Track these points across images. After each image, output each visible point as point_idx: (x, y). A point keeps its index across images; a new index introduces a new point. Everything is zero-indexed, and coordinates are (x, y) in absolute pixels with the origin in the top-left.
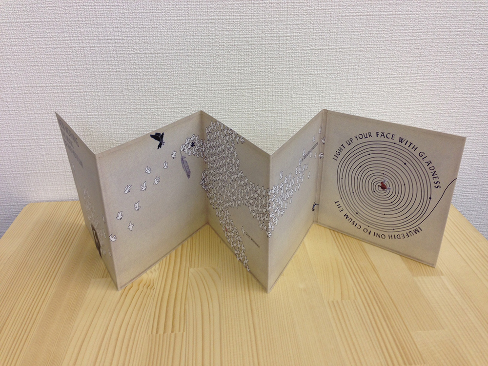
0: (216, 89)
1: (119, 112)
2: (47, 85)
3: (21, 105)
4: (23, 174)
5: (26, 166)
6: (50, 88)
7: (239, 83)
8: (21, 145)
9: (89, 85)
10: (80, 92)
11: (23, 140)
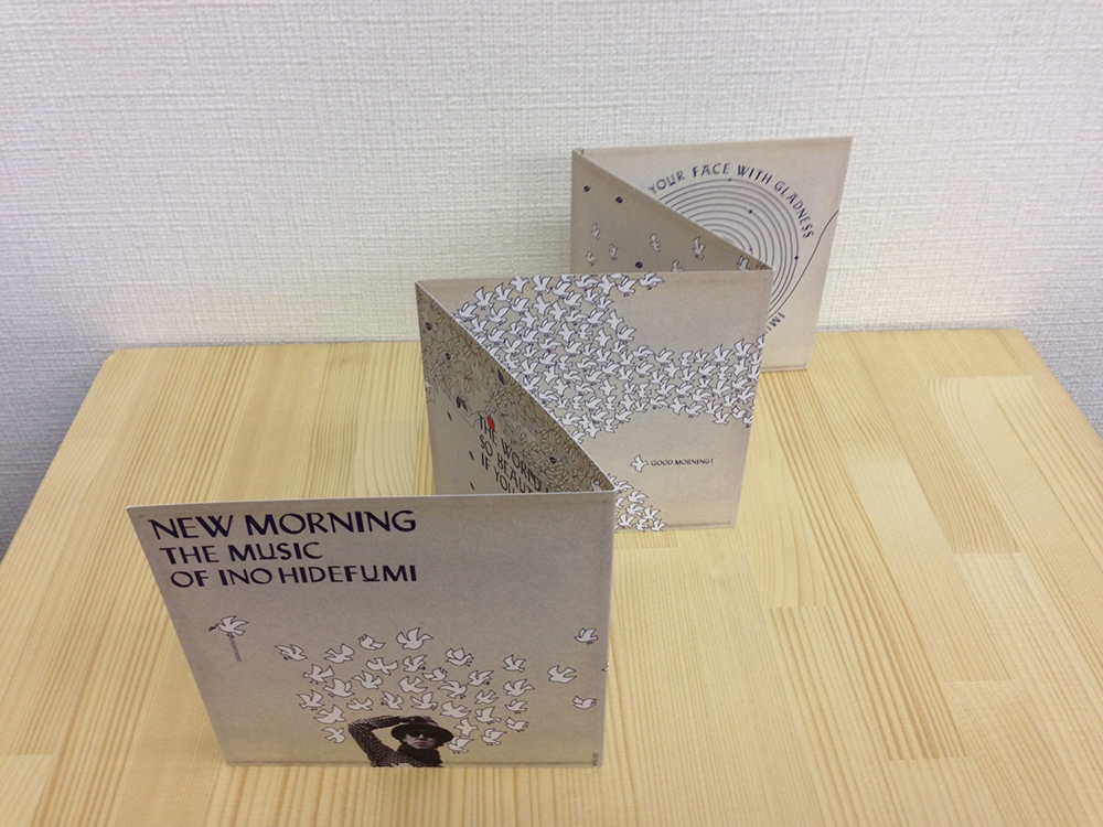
0: (532, 106)
1: (307, 156)
2: (141, 93)
3: (83, 137)
4: (98, 287)
5: (103, 271)
6: (147, 99)
7: (585, 92)
8: (89, 224)
9: (236, 95)
10: (217, 110)
11: (94, 213)
